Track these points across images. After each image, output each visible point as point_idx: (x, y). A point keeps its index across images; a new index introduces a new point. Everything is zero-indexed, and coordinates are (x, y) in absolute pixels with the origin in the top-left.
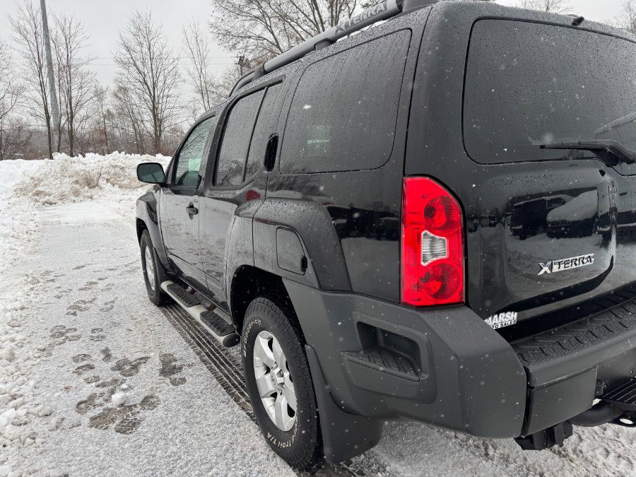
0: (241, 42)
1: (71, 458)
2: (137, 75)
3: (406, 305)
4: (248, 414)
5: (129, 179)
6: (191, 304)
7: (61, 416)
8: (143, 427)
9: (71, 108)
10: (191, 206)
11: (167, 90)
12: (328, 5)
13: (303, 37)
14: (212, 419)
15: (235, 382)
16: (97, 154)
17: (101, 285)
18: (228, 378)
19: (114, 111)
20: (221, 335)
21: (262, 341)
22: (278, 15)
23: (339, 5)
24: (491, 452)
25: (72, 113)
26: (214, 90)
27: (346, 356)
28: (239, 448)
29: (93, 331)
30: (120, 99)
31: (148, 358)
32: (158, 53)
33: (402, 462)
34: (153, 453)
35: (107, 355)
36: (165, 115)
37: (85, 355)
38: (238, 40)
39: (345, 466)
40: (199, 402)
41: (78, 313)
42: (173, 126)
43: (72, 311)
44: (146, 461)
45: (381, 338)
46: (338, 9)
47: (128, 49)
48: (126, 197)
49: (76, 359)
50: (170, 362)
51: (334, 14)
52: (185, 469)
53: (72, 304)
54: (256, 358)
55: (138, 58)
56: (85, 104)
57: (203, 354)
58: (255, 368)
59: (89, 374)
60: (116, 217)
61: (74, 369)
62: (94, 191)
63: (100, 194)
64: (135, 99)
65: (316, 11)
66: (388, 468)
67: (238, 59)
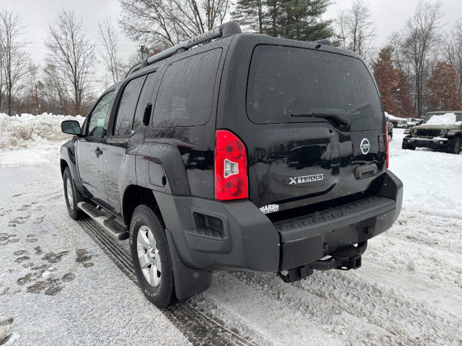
0: (142, 35)
1: (14, 309)
2: (62, 56)
3: (217, 200)
4: (134, 282)
5: (56, 133)
6: (97, 215)
7: (7, 287)
8: (64, 292)
9: (10, 80)
10: (98, 149)
11: (85, 68)
12: (206, 12)
13: (188, 34)
14: (110, 285)
15: (127, 265)
16: (30, 115)
17: (34, 207)
18: (122, 262)
19: (44, 83)
20: (117, 233)
21: (142, 233)
22: (169, 17)
23: (214, 13)
24: (281, 296)
25: (10, 84)
26: (121, 69)
27: (186, 232)
28: (127, 300)
29: (28, 236)
30: (49, 73)
31: (67, 252)
32: (79, 40)
33: (227, 304)
34: (70, 305)
35: (38, 250)
36: (84, 87)
37: (23, 251)
38: (140, 34)
39: (193, 307)
40: (102, 276)
41: (17, 224)
42: (90, 95)
43: (13, 224)
44: (65, 309)
45: (207, 222)
46: (213, 15)
47: (56, 37)
48: (53, 147)
49: (15, 254)
50: (84, 254)
51: (210, 18)
52: (91, 313)
53: (12, 219)
54: (139, 244)
55: (63, 43)
56: (21, 77)
57: (106, 248)
58: (138, 251)
59: (25, 262)
60: (45, 160)
61: (15, 260)
62: (27, 142)
63: (32, 144)
64: (61, 74)
65: (197, 16)
66: (218, 307)
67: (140, 48)
